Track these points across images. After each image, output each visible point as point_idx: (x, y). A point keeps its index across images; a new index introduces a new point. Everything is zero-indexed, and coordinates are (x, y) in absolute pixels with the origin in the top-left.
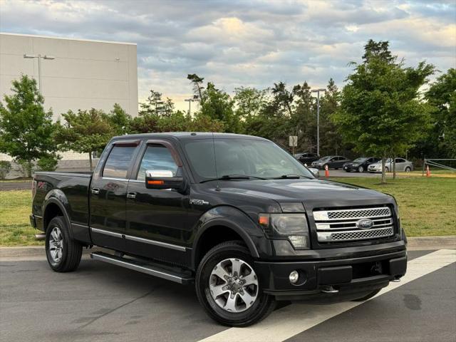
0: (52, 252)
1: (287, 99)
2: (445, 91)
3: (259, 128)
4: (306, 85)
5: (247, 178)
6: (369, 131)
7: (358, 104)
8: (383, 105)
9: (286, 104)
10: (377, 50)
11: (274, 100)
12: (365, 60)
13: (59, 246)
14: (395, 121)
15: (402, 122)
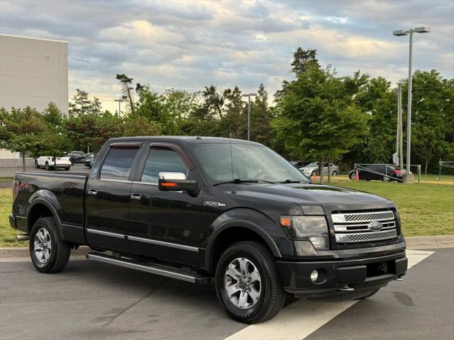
0: (37, 253)
1: (217, 102)
2: (369, 100)
3: (190, 130)
4: (237, 89)
5: (256, 182)
6: (308, 136)
7: (299, 110)
8: (323, 111)
9: (217, 107)
10: (304, 59)
11: (205, 103)
12: (294, 67)
13: (45, 247)
14: (335, 127)
15: (340, 129)
